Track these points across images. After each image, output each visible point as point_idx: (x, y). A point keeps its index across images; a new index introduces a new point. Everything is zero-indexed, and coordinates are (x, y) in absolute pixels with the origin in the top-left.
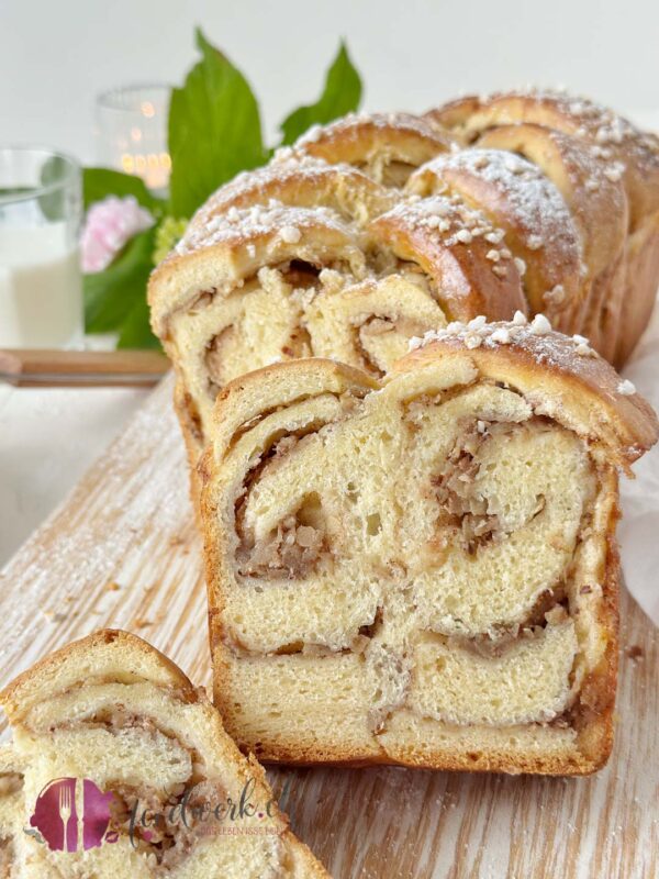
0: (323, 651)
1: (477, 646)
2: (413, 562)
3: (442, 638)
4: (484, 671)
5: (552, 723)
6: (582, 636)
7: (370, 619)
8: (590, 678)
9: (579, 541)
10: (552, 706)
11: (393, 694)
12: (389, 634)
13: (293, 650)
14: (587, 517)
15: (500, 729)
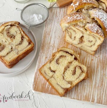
0: (10, 52)
1: (20, 44)
2: (11, 42)
3: (17, 45)
4: (22, 45)
5: (29, 45)
6: (26, 38)
7: (11, 48)
8: (29, 40)
9: (21, 32)
10: (27, 44)
11: (17, 51)
12: (13, 48)
13: (8, 54)
14: (20, 30)
15: (26, 48)
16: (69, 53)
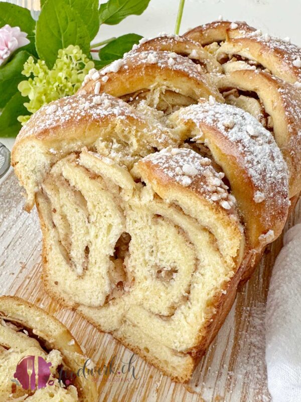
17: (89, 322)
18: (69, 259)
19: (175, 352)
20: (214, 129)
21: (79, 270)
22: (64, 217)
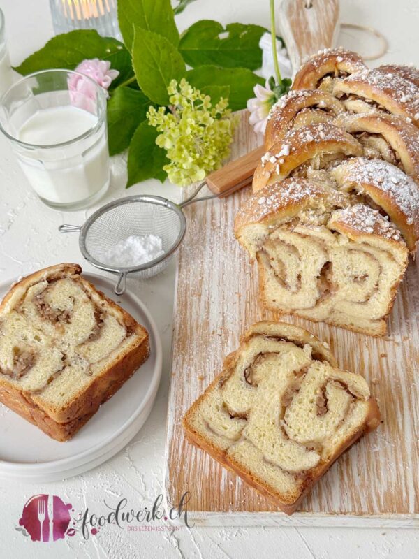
0: (58, 373)
1: (94, 337)
2: (57, 336)
3: (83, 344)
4: (100, 342)
5: (127, 336)
6: (113, 315)
7: (62, 355)
8: (124, 320)
9: (90, 298)
10: (122, 332)
11: (85, 365)
12: (70, 354)
13: (51, 380)
14: (86, 291)
15: (118, 348)
16: (287, 341)
17: (305, 318)
18: (284, 284)
19: (373, 321)
20: (372, 186)
21: (294, 289)
22: (280, 261)
